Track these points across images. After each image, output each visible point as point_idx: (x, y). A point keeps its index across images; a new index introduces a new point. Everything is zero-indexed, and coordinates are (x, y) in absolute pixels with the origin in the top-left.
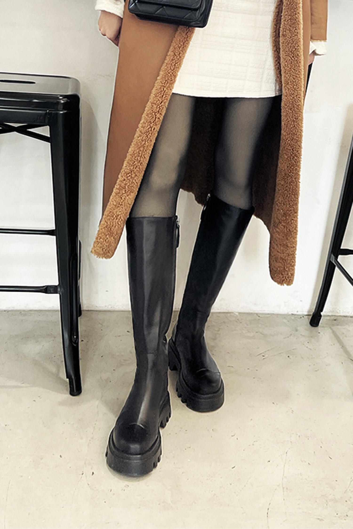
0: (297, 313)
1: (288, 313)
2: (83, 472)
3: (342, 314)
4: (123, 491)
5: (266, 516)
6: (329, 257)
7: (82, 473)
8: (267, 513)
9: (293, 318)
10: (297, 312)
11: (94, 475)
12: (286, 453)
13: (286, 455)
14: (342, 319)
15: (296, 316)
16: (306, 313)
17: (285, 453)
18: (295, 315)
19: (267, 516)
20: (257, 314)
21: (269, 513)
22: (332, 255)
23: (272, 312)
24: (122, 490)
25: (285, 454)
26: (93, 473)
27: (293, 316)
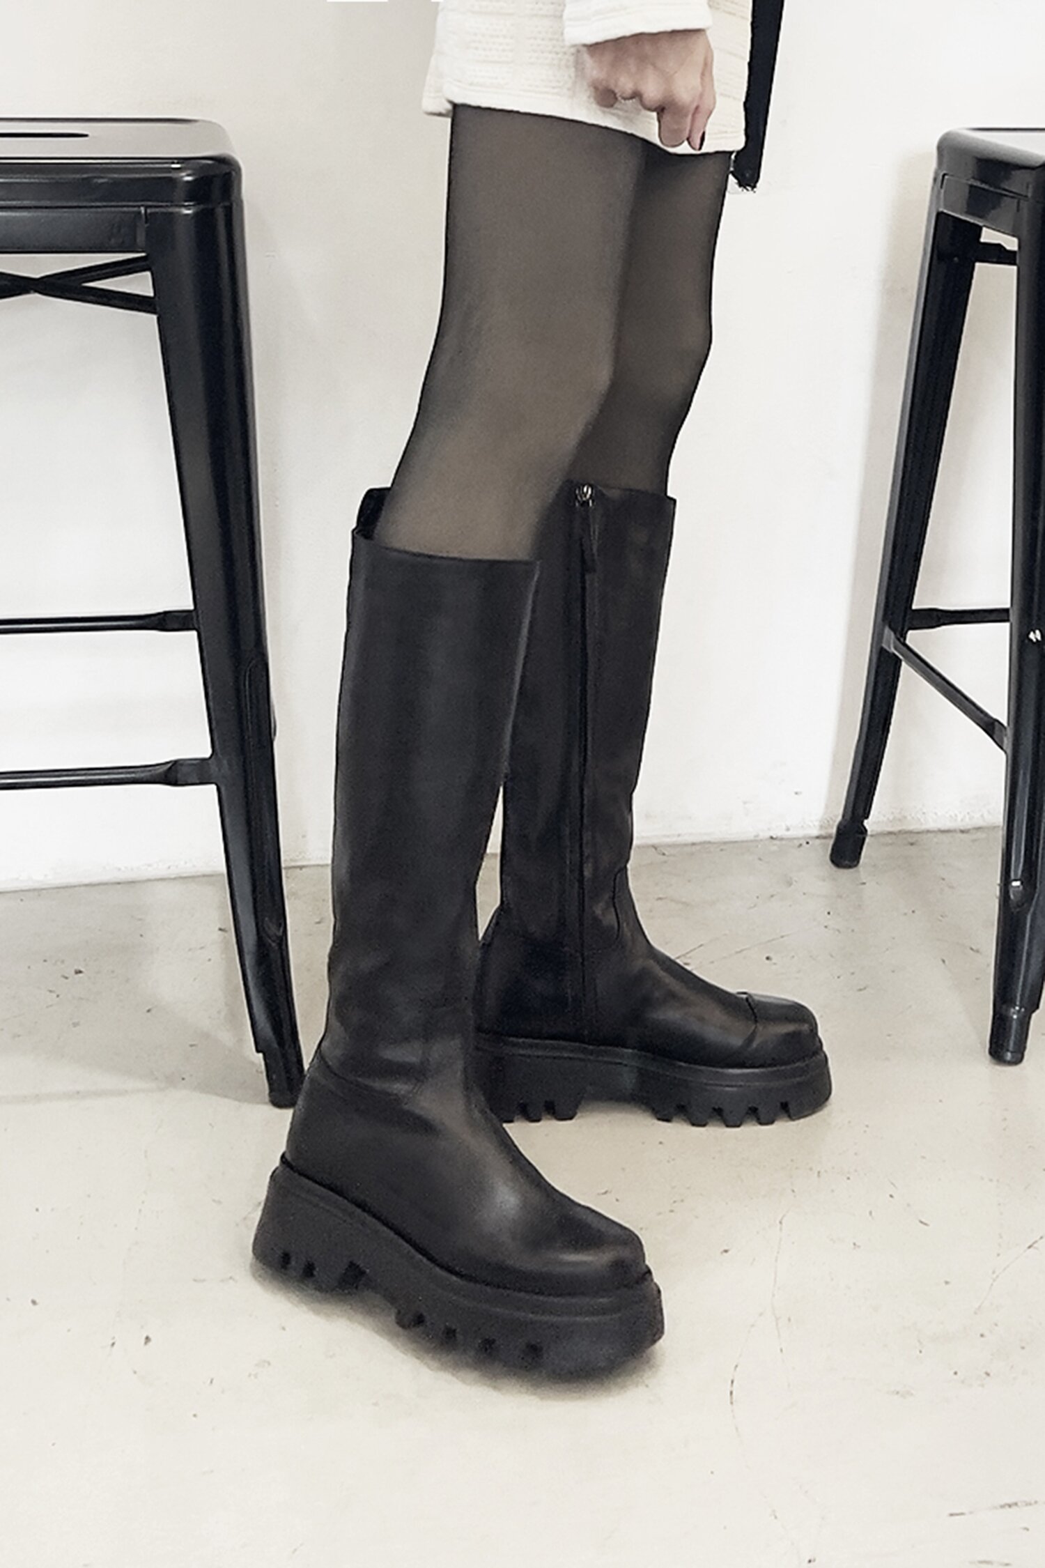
0: (788, 834)
1: (757, 836)
2: (114, 1338)
3: (931, 825)
4: (252, 1377)
5: (729, 1402)
6: (877, 637)
7: (111, 1342)
8: (731, 1393)
9: (775, 848)
10: (788, 829)
11: (150, 1344)
12: (781, 1223)
13: (781, 1229)
14: (935, 840)
15: (784, 842)
16: (815, 832)
17: (778, 1222)
18: (782, 839)
19: (732, 1403)
20: (655, 847)
21: (734, 1393)
22: (887, 630)
23: (706, 838)
24: (250, 1375)
25: (779, 1225)
26: (147, 1339)
27: (775, 842)
